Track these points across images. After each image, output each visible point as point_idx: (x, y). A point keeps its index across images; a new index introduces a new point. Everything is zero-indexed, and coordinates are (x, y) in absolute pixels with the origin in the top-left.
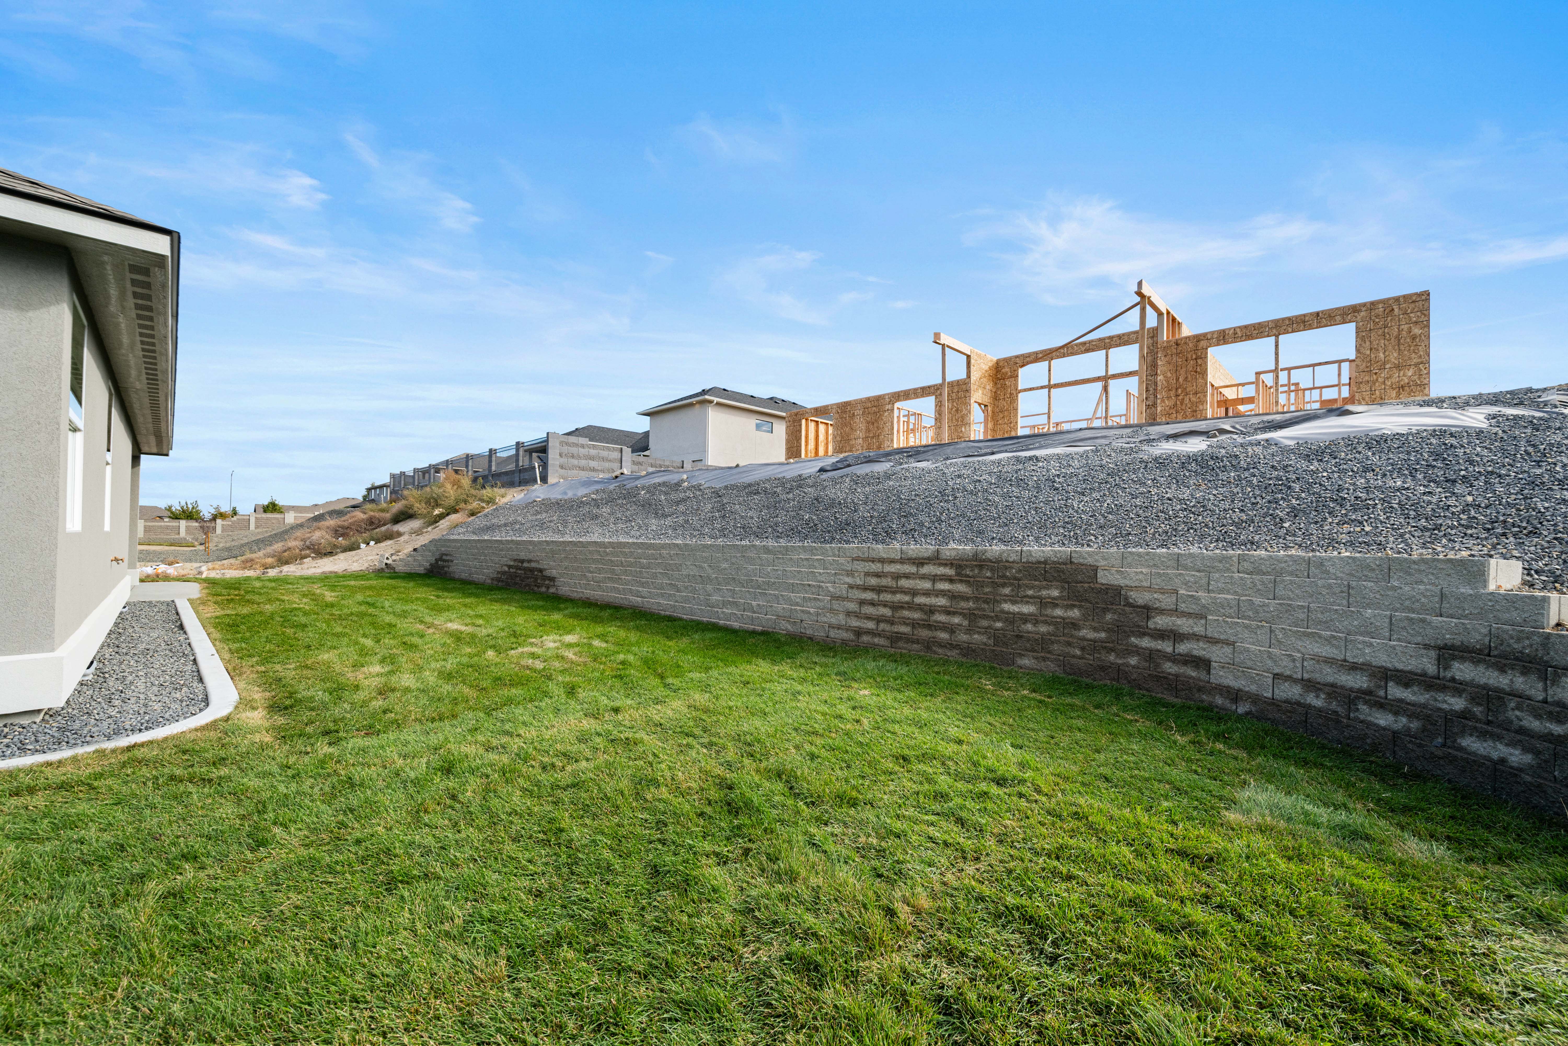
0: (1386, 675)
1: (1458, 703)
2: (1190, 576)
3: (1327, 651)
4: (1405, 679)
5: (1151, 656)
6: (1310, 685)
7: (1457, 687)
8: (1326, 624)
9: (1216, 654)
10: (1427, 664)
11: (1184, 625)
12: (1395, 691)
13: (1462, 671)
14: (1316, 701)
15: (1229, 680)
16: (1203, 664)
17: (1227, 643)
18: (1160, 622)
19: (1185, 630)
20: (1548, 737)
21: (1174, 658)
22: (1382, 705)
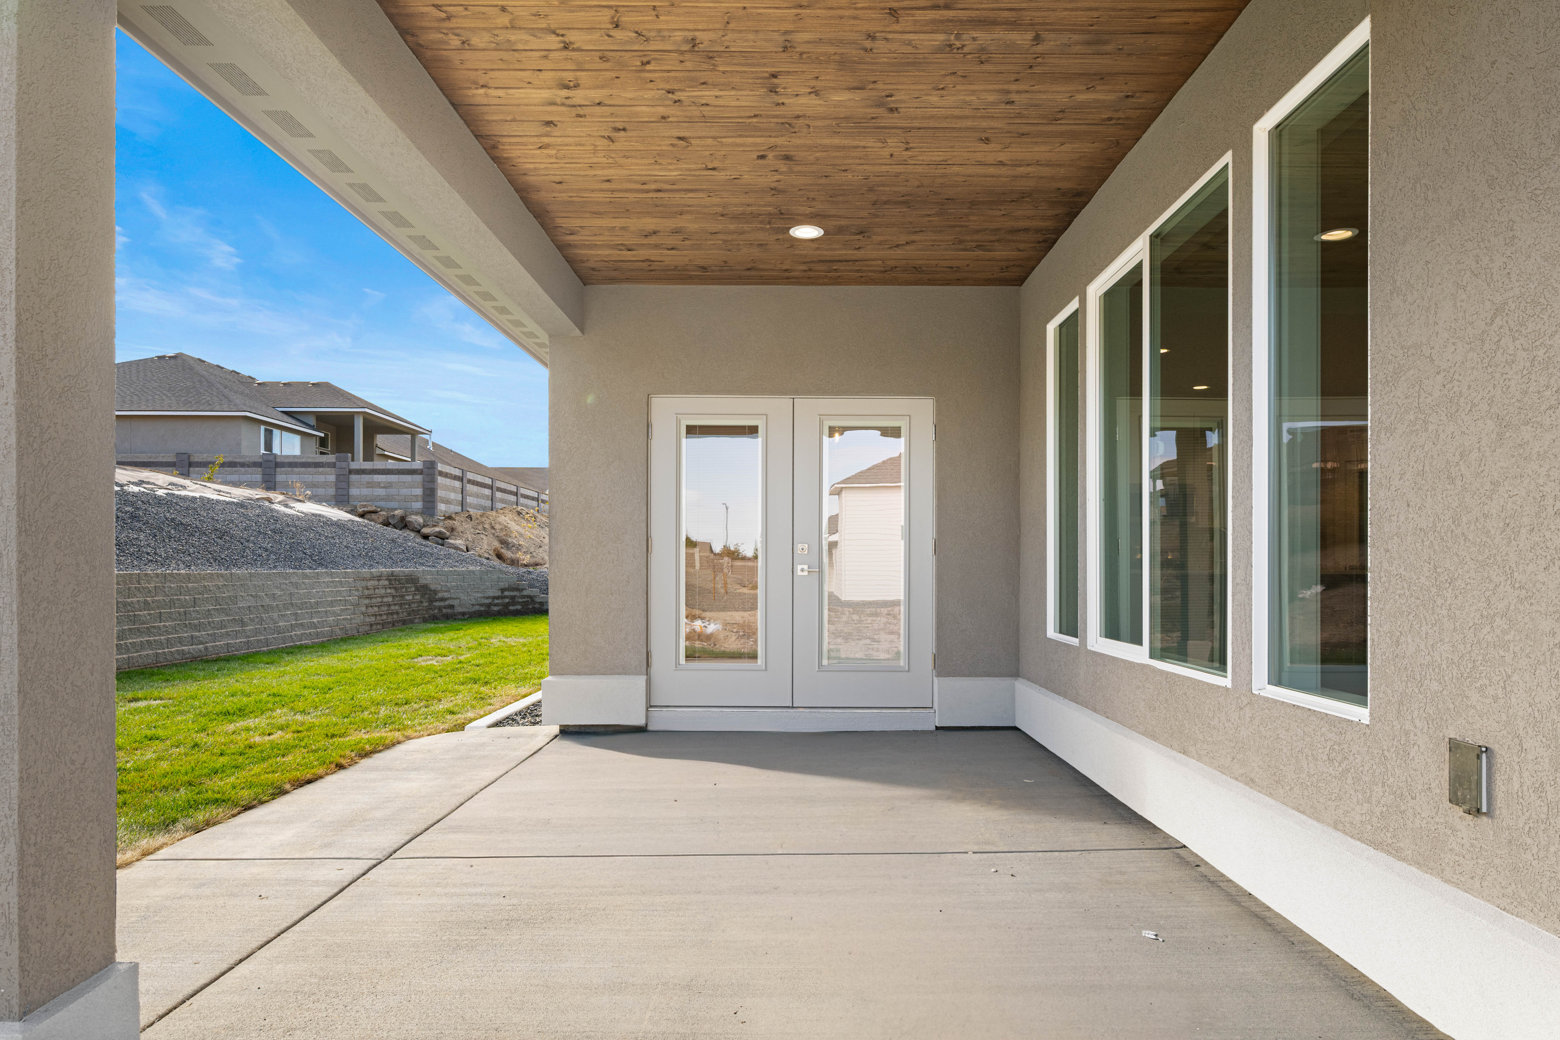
0: (494, 598)
1: (507, 600)
2: (443, 578)
3: (480, 595)
4: (497, 598)
5: (440, 608)
6: (481, 605)
7: (506, 597)
8: (479, 588)
9: (455, 603)
10: (499, 593)
11: (446, 595)
12: (496, 601)
13: (506, 593)
14: (482, 609)
15: (460, 610)
16: (452, 607)
17: (457, 598)
18: (440, 595)
19: (446, 597)
20: (523, 602)
21: (445, 607)
22: (495, 605)
